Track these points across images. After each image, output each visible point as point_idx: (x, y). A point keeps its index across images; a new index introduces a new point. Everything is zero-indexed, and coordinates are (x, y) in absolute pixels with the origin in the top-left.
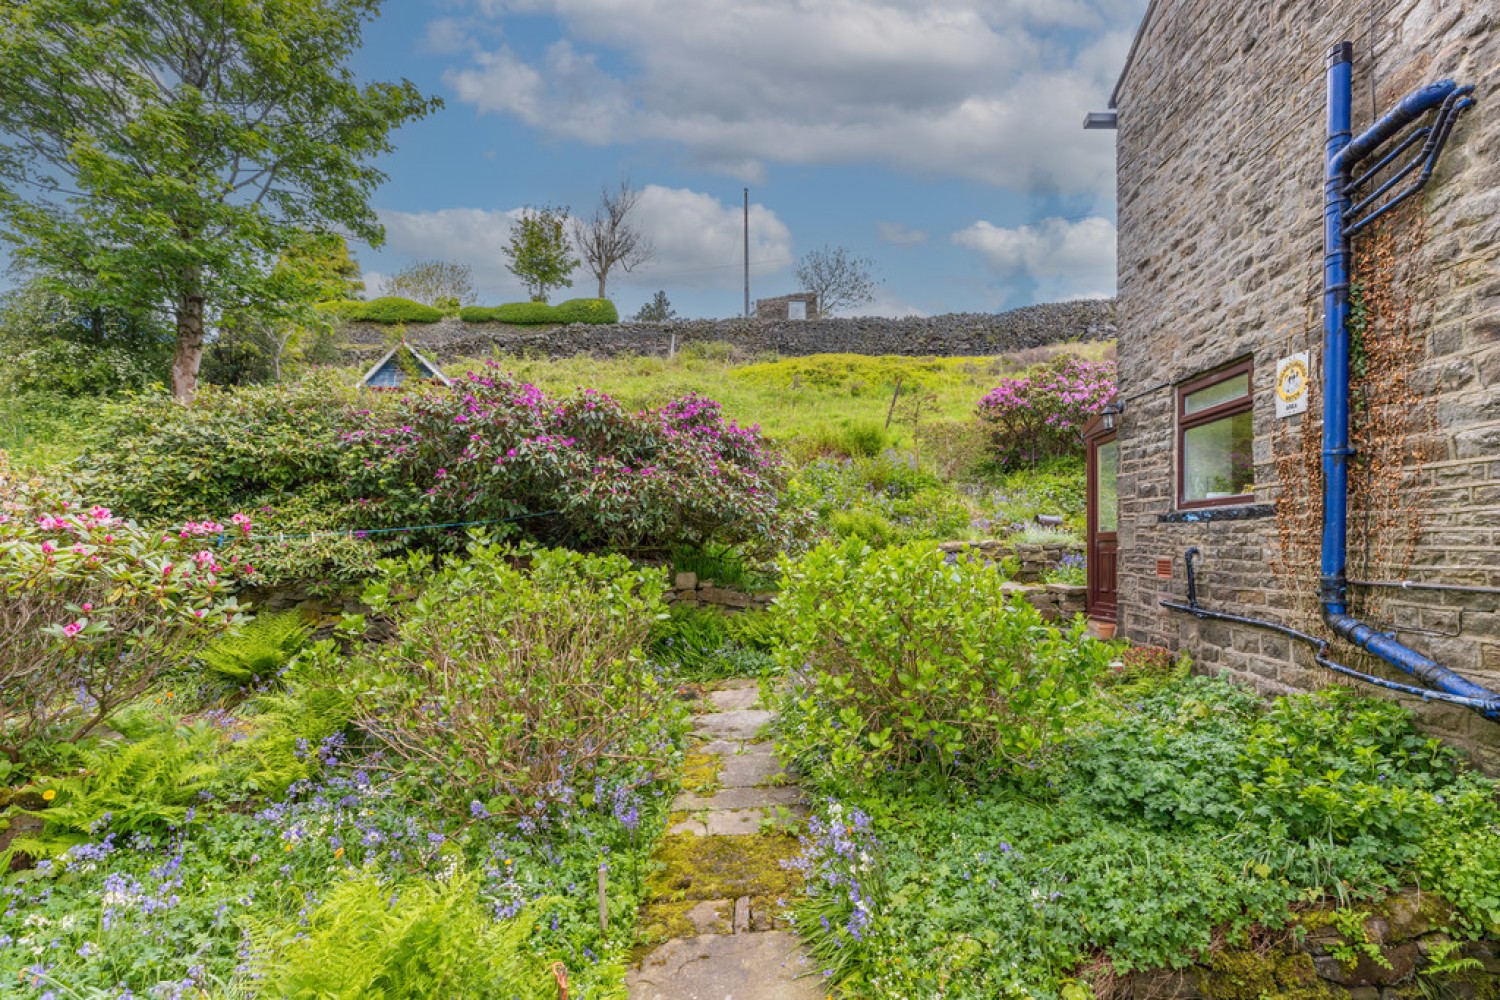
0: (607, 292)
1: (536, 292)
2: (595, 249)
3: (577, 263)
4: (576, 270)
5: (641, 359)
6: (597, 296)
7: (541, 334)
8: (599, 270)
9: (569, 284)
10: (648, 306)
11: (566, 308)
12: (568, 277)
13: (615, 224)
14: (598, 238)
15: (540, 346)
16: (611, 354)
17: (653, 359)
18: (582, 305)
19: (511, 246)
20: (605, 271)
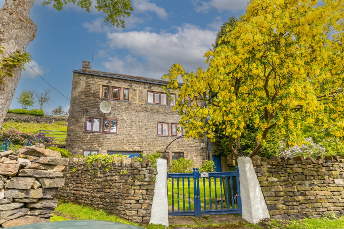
0: (42, 108)
1: (24, 107)
2: (41, 99)
3: (35, 102)
4: (35, 103)
5: (46, 124)
6: (40, 109)
7: (23, 117)
8: (41, 104)
9: (33, 106)
10: (56, 109)
11: (31, 111)
12: (32, 105)
13: (46, 95)
14: (42, 97)
15: (23, 120)
16: (39, 123)
17: (48, 124)
18: (35, 111)
19: (19, 97)
20: (42, 104)
